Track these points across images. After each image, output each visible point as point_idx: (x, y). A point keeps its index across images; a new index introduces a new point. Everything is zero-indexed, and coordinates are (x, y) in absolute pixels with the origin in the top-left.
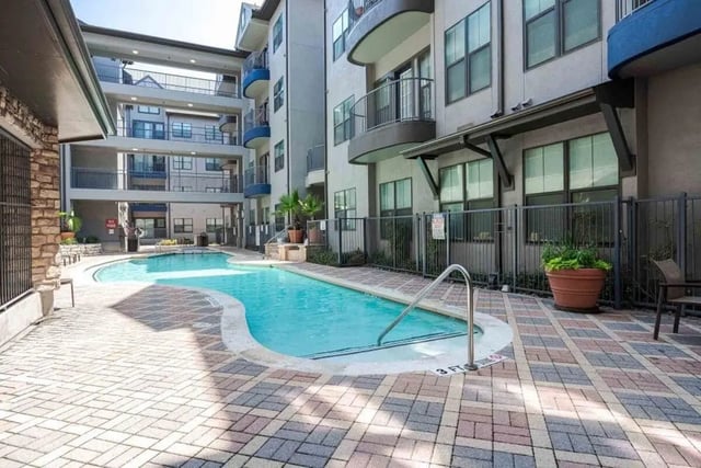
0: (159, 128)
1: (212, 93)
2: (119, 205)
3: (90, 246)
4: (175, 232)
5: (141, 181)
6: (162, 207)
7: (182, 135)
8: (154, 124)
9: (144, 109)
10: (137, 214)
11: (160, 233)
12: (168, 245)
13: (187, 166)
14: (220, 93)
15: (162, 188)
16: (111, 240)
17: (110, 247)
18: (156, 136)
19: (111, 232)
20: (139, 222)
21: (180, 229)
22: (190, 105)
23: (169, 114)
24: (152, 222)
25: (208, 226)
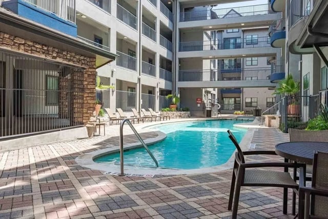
0: (239, 41)
1: (264, 13)
2: (204, 90)
3: (183, 112)
4: (246, 106)
5: (228, 75)
6: (238, 91)
7: (252, 43)
8: (235, 38)
9: (230, 30)
10: (224, 95)
11: (238, 107)
12: (239, 114)
13: (254, 63)
14: (270, 12)
15: (239, 79)
16: (198, 110)
17: (198, 114)
18: (237, 46)
19: (199, 105)
20: (226, 101)
21: (249, 105)
22: (243, 24)
23: (244, 31)
24: (233, 99)
25: (267, 103)
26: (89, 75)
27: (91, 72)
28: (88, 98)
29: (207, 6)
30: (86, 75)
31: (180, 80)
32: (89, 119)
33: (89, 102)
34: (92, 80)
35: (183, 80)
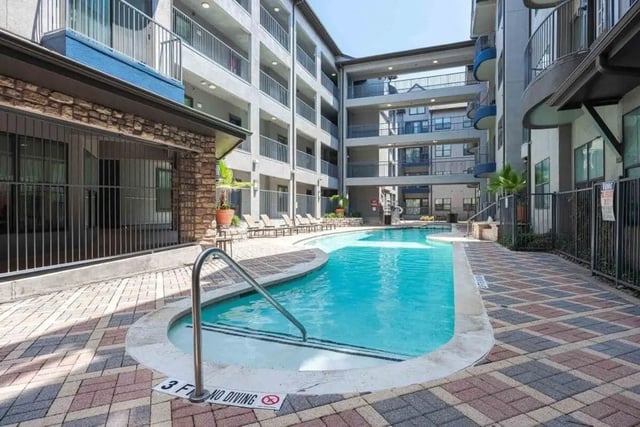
0: (425, 124)
2: (380, 189)
3: (353, 219)
4: (436, 210)
5: (412, 169)
6: (425, 189)
7: (443, 127)
8: (421, 122)
9: (413, 111)
10: (407, 196)
11: (425, 210)
12: (427, 220)
13: (446, 153)
15: (427, 173)
16: (373, 214)
17: (373, 221)
18: (423, 130)
19: (374, 209)
20: (409, 203)
21: (440, 207)
23: (432, 112)
24: (418, 201)
25: (464, 205)
26: (204, 164)
27: (207, 158)
28: (203, 200)
29: (383, 78)
30: (199, 164)
31: (348, 176)
32: (205, 233)
33: (205, 205)
34: (208, 171)
35: (353, 176)
